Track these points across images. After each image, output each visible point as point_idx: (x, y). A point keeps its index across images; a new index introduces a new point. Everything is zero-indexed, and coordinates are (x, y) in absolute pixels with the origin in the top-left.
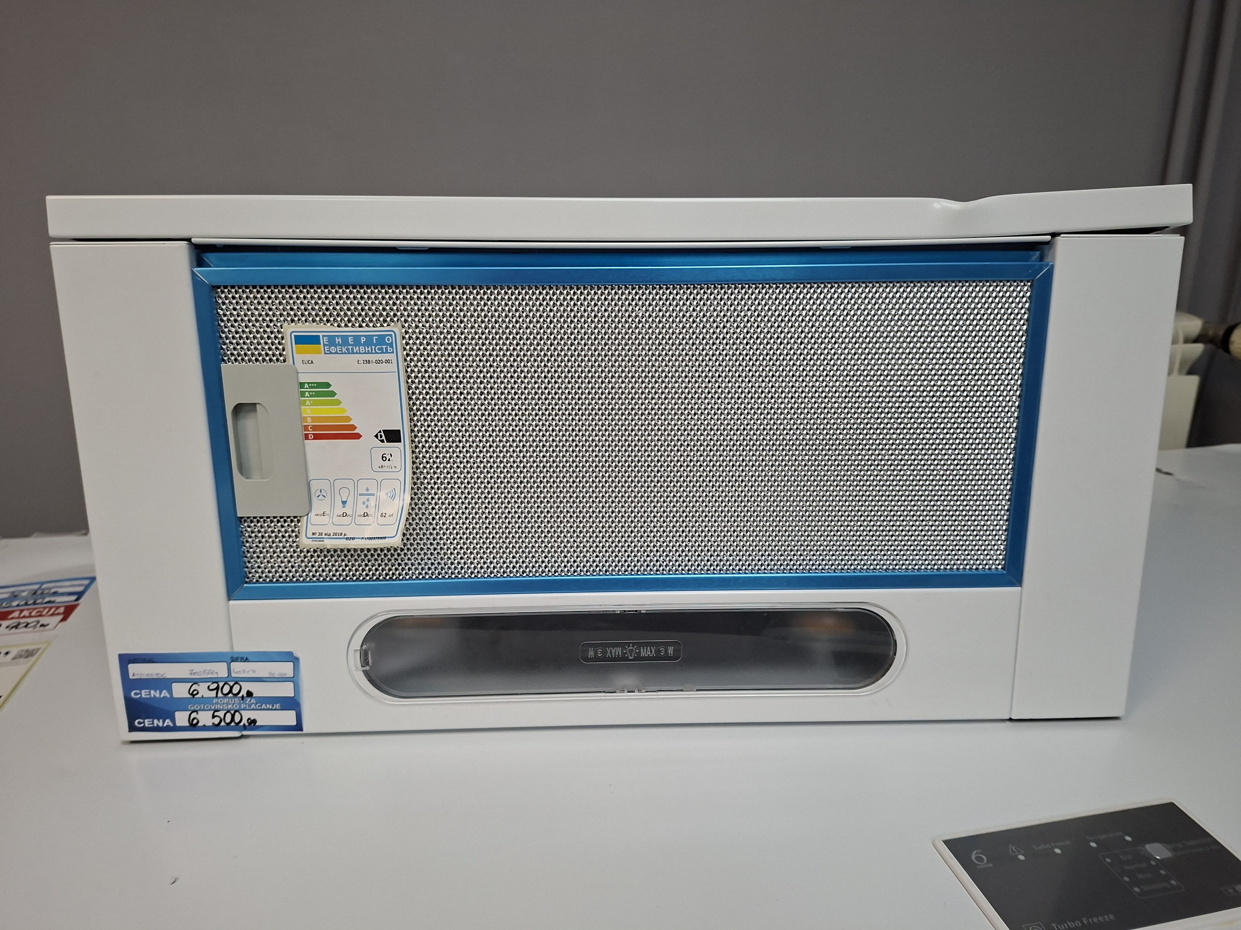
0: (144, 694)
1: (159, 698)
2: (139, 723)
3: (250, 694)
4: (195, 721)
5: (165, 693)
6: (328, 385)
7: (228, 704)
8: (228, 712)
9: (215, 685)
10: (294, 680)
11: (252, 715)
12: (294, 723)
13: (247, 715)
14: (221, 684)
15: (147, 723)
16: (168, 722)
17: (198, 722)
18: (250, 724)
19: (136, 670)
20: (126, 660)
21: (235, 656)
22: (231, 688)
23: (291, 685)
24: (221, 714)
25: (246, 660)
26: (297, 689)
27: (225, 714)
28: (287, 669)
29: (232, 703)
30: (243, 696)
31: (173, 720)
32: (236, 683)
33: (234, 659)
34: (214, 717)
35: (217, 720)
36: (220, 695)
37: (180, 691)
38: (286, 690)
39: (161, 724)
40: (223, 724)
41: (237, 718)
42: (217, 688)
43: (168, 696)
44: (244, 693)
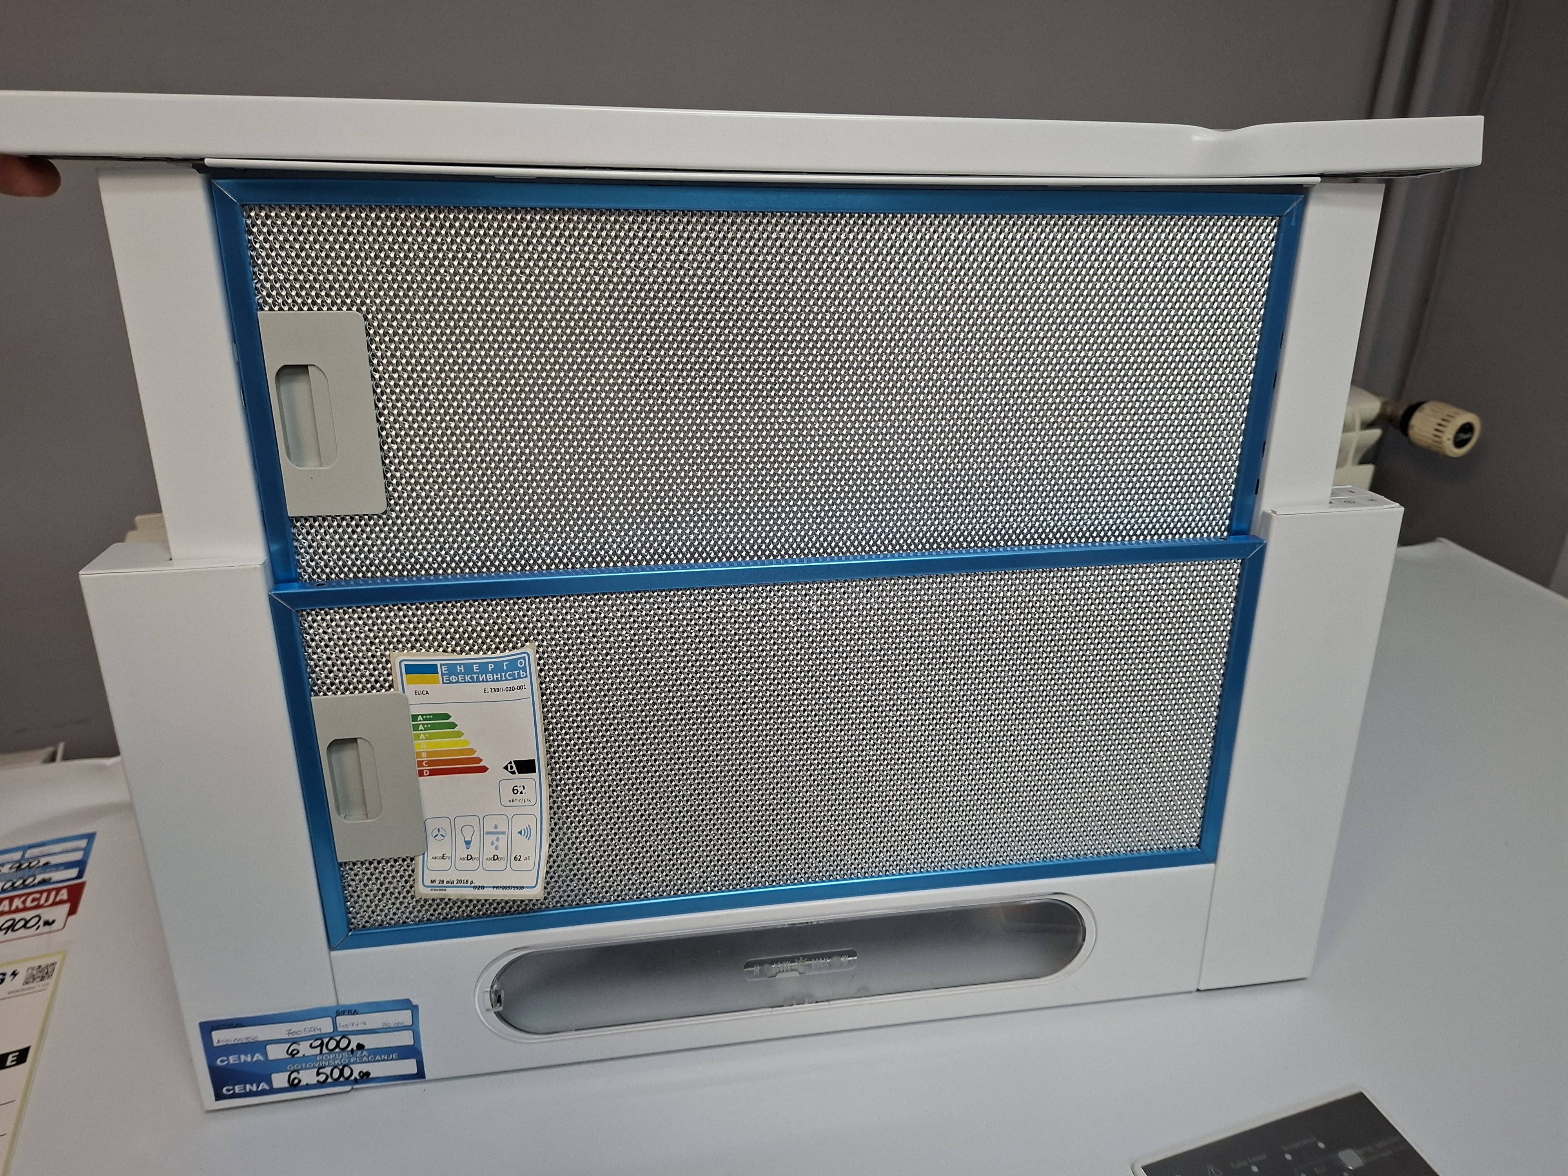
0: (232, 1059)
1: (252, 1063)
2: (228, 1090)
3: (360, 1047)
4: (296, 1081)
5: (258, 1057)
6: (448, 716)
7: (334, 1059)
8: (335, 1067)
9: (319, 1042)
10: (414, 1028)
11: (365, 1068)
12: (415, 1071)
13: (357, 1069)
14: (326, 1041)
15: (237, 1089)
16: (263, 1086)
17: (300, 1081)
18: (362, 1077)
19: (220, 1037)
20: (208, 1028)
21: (341, 1009)
22: (338, 1043)
23: (410, 1033)
24: (328, 1070)
25: (355, 1013)
26: (416, 1036)
27: (332, 1071)
28: (405, 1017)
29: (339, 1058)
30: (352, 1050)
31: (270, 1083)
32: (344, 1037)
33: (342, 1013)
34: (318, 1074)
35: (322, 1078)
36: (325, 1050)
37: (276, 1052)
38: (405, 1039)
39: (254, 1088)
40: (330, 1080)
41: (347, 1072)
42: (321, 1045)
43: (262, 1059)
44: (353, 1046)
